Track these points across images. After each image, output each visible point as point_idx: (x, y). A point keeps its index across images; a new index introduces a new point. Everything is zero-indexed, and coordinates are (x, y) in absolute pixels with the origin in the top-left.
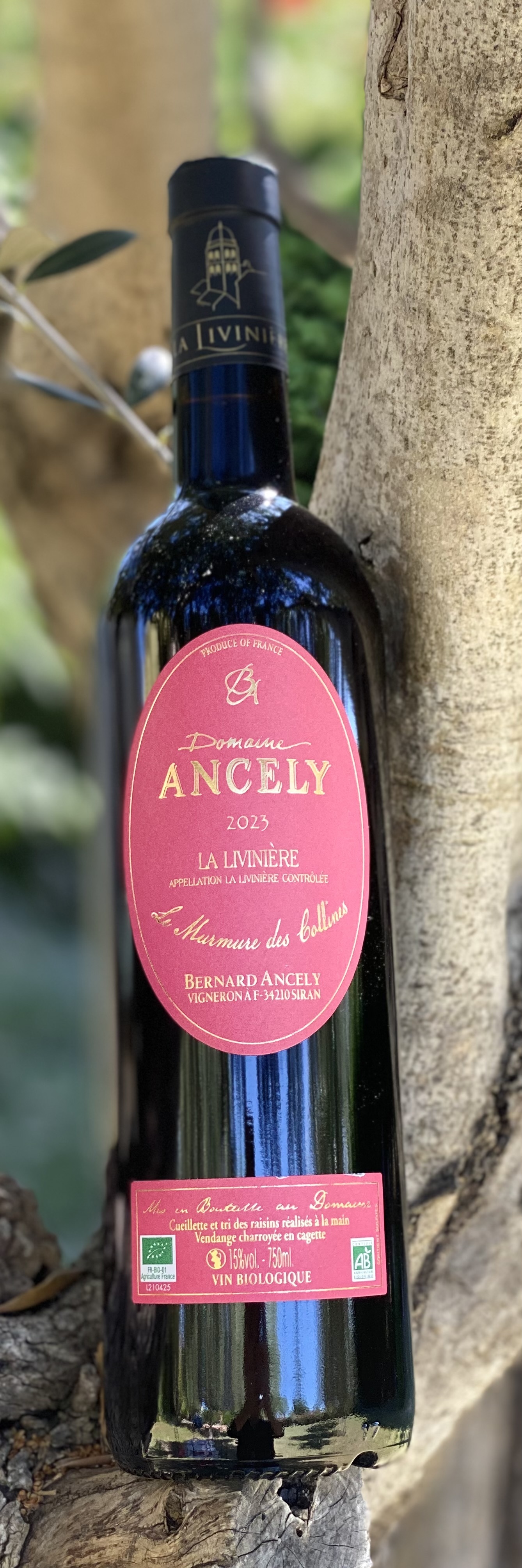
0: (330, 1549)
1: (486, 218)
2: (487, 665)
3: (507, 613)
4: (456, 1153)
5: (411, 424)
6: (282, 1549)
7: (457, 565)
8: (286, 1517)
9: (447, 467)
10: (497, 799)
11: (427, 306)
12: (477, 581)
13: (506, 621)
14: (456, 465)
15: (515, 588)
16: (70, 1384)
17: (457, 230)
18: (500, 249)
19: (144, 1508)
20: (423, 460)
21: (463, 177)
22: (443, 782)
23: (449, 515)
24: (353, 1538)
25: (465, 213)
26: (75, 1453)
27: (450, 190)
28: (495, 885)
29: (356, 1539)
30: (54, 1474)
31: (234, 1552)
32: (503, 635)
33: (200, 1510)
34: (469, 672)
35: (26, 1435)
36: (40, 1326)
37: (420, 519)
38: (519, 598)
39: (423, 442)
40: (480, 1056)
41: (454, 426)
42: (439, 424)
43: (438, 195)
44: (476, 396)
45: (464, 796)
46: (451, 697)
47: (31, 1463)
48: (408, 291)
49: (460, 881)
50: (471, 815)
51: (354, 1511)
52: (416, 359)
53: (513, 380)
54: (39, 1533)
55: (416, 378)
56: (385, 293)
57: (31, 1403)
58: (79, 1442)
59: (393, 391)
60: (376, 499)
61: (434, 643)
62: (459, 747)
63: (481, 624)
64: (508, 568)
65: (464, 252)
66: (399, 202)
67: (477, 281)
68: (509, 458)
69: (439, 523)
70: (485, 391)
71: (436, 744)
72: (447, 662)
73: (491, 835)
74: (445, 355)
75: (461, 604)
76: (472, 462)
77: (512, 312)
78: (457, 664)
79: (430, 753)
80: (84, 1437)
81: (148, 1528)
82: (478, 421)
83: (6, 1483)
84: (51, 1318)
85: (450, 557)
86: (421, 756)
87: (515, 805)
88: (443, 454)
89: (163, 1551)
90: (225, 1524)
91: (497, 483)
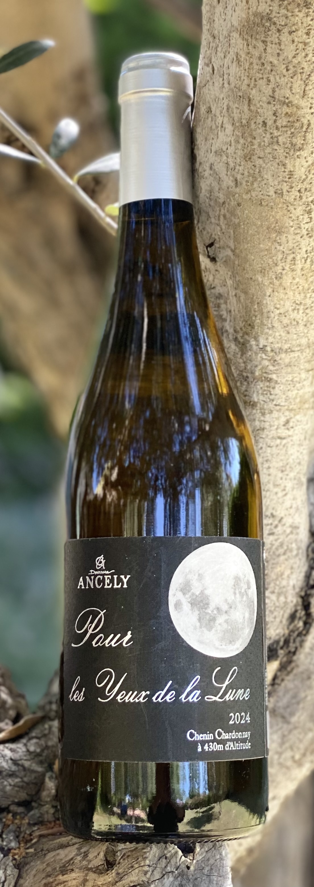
0: (207, 877)
1: (285, 37)
2: (291, 323)
3: (303, 290)
4: (277, 635)
5: (239, 170)
6: (178, 877)
7: (271, 260)
8: (179, 858)
9: (263, 197)
10: (299, 409)
11: (248, 95)
12: (283, 270)
13: (302, 295)
14: (269, 196)
15: (308, 273)
16: (39, 785)
17: (266, 46)
18: (294, 57)
19: (91, 856)
20: (247, 193)
21: (270, 12)
22: (265, 399)
23: (265, 228)
24: (221, 871)
25: (272, 35)
26: (43, 827)
27: (262, 20)
28: (299, 463)
29: (223, 871)
30: (31, 840)
31: (149, 879)
32: (301, 303)
33: (127, 855)
34: (280, 327)
35: (13, 816)
36: (18, 750)
37: (246, 231)
38: (311, 279)
39: (247, 181)
40: (292, 573)
41: (267, 171)
42: (258, 170)
43: (254, 23)
44: (280, 151)
45: (278, 408)
46: (268, 344)
47: (17, 833)
48: (236, 85)
49: (277, 462)
50: (283, 420)
51: (221, 854)
52: (242, 128)
53: (304, 140)
54: (24, 875)
55: (242, 141)
56: (221, 85)
57: (15, 797)
58: (46, 820)
59: (227, 149)
60: (217, 218)
61: (256, 310)
62: (274, 377)
63: (286, 297)
64: (303, 260)
65: (271, 60)
66: (228, 27)
67: (280, 78)
68: (303, 190)
69: (259, 233)
70: (287, 148)
71: (259, 375)
72: (265, 322)
73: (296, 432)
74: (260, 126)
75: (273, 285)
76: (279, 194)
77: (303, 97)
78: (272, 323)
79: (255, 381)
80: (49, 817)
81: (95, 868)
82: (283, 167)
83: (2, 845)
84: (25, 745)
85: (266, 255)
86: (250, 383)
87: (311, 412)
88: (260, 189)
89: (104, 880)
90: (143, 862)
91: (295, 207)
